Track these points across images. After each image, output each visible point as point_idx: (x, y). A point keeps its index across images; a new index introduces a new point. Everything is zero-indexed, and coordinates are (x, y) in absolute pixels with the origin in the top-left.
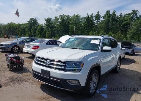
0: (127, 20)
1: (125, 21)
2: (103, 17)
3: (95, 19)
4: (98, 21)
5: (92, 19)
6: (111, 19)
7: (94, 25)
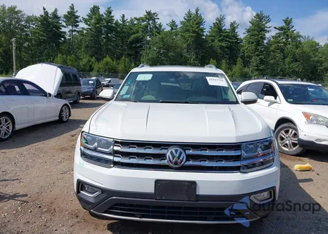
0: (138, 32)
1: (134, 33)
2: (86, 21)
3: (64, 24)
4: (74, 29)
5: (57, 23)
6: (104, 26)
7: (65, 38)
